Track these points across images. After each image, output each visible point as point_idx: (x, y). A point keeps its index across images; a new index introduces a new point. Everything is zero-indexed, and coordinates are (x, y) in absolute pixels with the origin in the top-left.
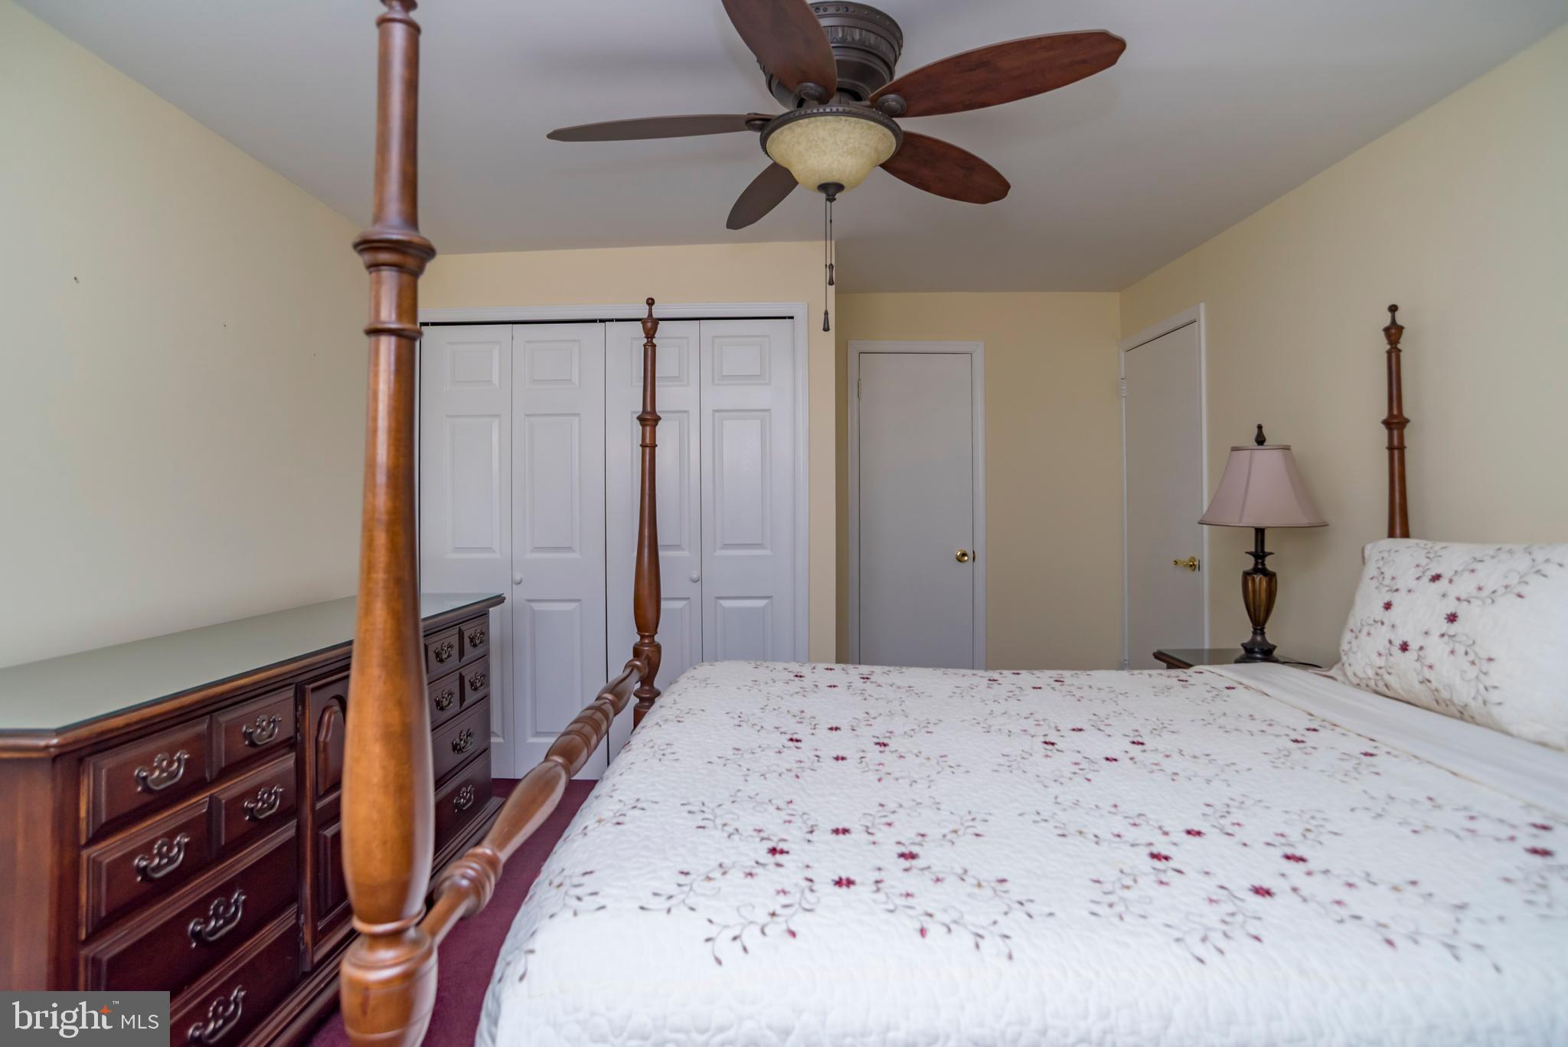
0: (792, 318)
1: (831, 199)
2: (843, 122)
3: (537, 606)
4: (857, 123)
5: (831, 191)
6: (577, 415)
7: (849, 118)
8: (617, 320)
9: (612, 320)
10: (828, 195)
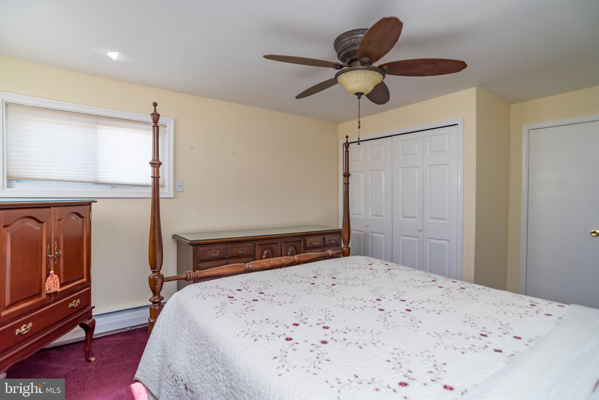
0: (457, 124)
1: (359, 98)
2: (347, 74)
3: (373, 234)
4: (352, 73)
5: (360, 95)
6: (384, 170)
7: (348, 72)
8: (396, 135)
9: (394, 135)
10: (358, 97)
